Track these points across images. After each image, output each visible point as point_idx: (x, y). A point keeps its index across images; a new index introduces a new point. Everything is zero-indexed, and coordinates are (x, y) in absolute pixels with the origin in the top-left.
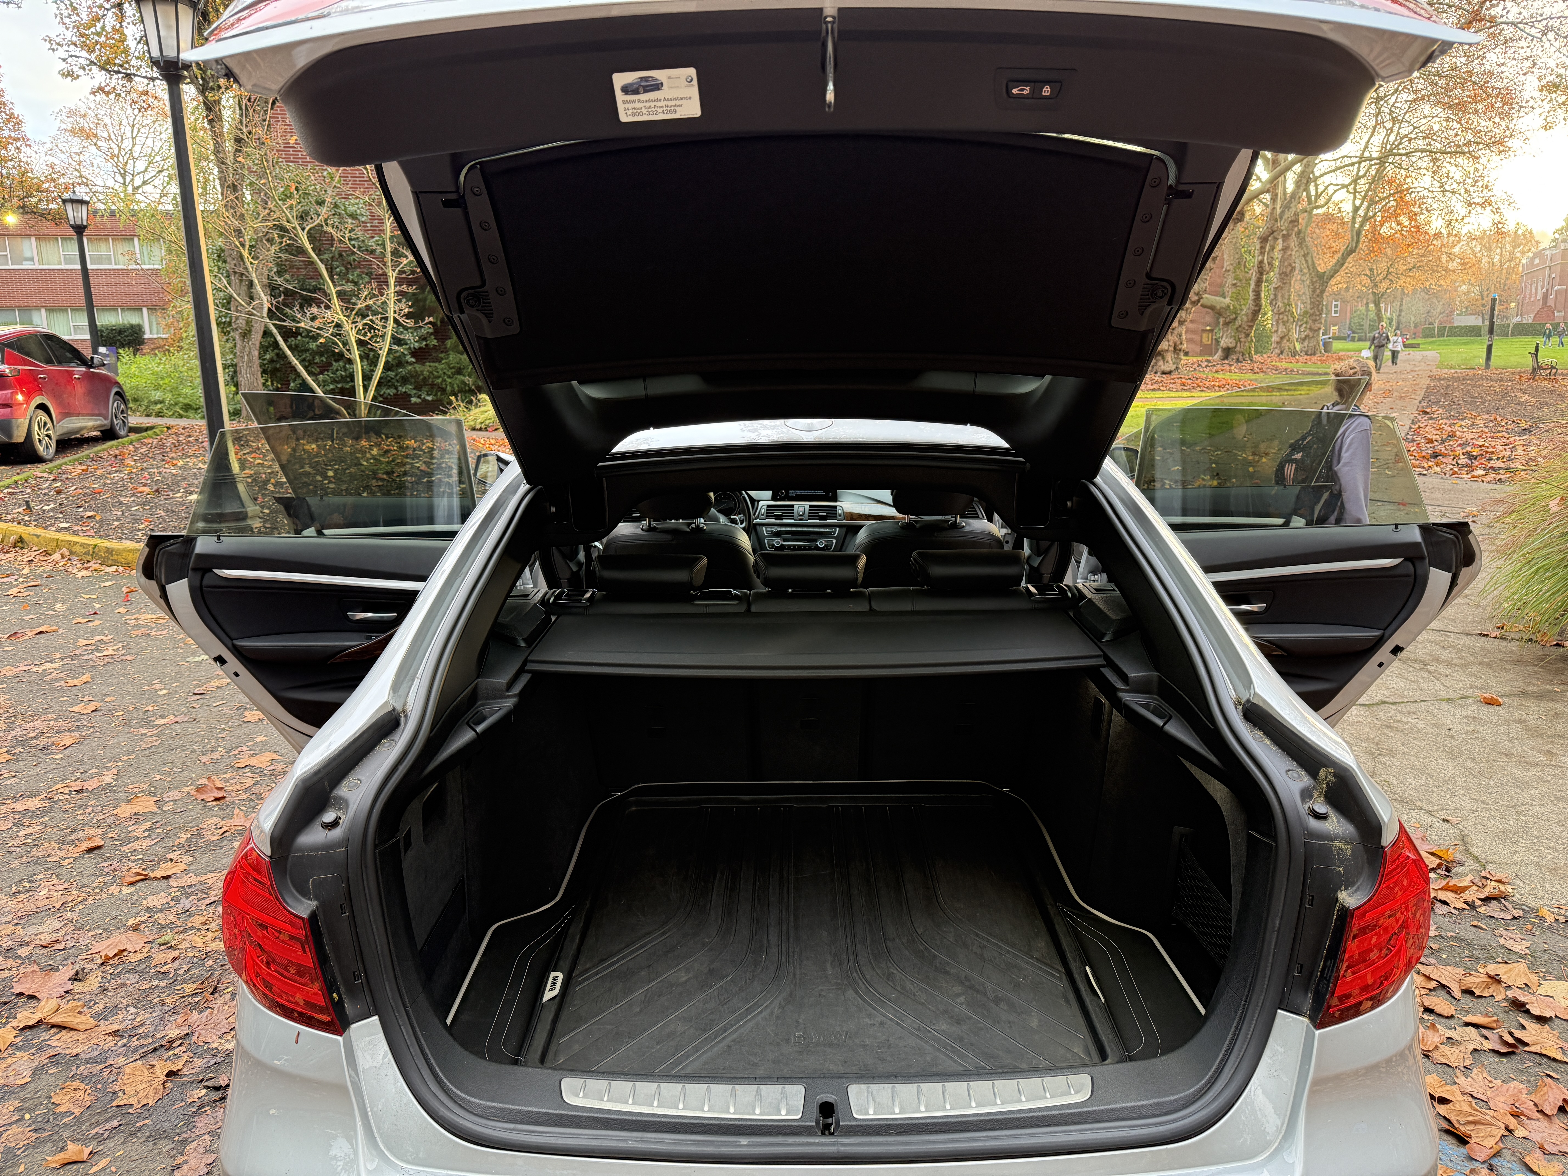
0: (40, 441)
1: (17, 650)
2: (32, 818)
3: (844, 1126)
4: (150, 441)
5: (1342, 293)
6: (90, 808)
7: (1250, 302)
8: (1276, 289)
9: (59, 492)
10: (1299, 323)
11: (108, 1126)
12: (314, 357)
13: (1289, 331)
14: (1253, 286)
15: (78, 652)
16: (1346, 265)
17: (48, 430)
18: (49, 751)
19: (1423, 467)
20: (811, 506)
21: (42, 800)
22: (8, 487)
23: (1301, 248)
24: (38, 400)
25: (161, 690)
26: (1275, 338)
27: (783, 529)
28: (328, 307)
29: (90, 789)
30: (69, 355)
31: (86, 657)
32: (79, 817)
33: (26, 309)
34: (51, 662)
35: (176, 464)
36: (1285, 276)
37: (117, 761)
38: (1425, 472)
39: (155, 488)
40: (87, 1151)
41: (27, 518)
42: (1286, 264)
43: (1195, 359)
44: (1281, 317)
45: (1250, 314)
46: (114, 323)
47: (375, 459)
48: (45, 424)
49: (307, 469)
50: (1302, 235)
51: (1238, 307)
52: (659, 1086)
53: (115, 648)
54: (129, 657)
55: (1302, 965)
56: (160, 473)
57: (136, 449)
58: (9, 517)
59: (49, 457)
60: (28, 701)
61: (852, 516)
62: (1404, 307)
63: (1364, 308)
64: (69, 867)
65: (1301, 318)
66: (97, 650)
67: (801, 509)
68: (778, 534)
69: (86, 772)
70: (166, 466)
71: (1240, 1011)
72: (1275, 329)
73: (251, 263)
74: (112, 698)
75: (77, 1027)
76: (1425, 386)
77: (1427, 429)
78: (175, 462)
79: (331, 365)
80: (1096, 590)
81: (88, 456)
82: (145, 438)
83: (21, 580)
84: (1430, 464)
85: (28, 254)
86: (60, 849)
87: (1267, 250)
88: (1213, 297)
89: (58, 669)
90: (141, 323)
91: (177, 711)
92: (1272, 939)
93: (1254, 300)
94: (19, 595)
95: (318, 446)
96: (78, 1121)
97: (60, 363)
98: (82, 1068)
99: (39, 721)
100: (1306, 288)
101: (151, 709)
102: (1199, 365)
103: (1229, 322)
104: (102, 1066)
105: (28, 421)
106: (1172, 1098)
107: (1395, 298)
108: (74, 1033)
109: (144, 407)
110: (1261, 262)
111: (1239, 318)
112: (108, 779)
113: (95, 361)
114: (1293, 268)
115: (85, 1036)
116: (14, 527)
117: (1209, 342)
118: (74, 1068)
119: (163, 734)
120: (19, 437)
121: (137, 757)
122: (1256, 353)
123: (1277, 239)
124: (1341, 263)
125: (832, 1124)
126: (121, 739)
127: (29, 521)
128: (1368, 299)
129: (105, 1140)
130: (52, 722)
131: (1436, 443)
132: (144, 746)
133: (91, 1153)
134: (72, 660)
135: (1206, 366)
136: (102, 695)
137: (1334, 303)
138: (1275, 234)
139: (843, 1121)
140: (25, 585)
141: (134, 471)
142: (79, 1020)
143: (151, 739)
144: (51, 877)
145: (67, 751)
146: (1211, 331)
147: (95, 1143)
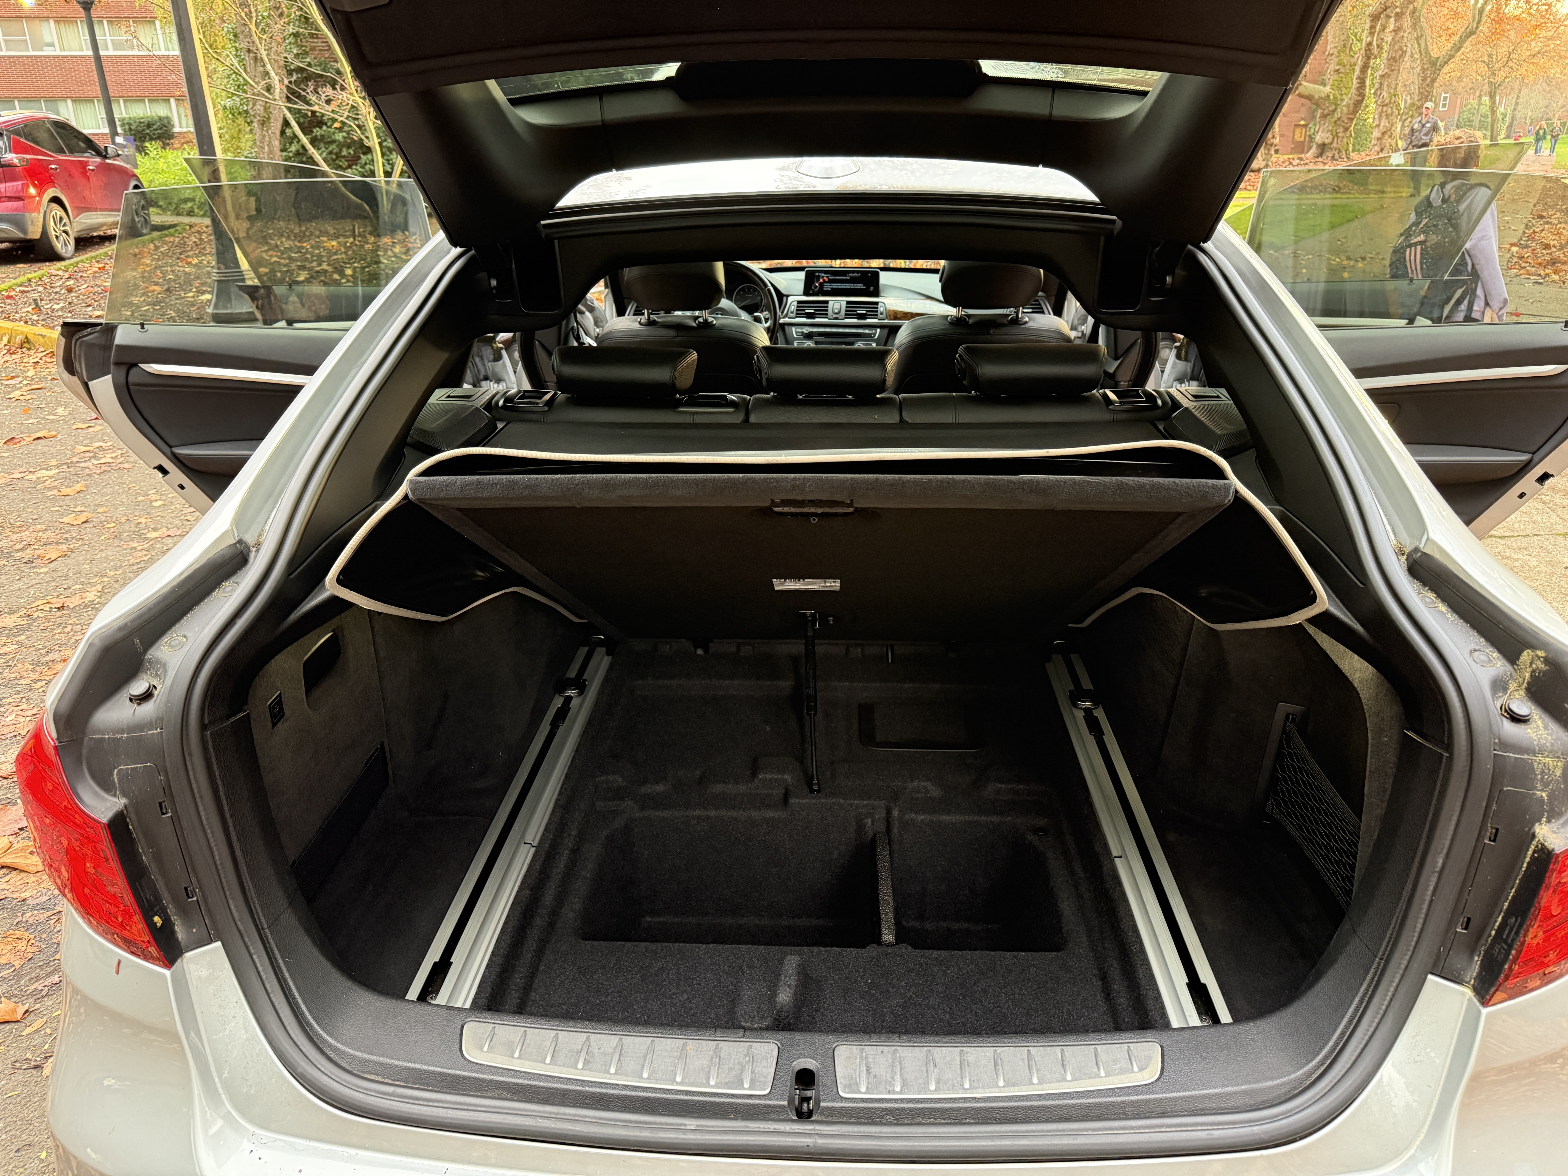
0: (57, 237)
1: (13, 457)
2: (8, 636)
3: (825, 1108)
4: (172, 239)
5: (1454, 83)
6: (70, 627)
7: (1353, 91)
8: (1382, 76)
9: (70, 290)
10: (1404, 117)
11: (48, 982)
12: (341, 150)
13: (1392, 125)
14: (1357, 72)
15: (75, 459)
16: (1462, 50)
17: (65, 225)
18: (34, 565)
19: (1540, 275)
20: (848, 302)
21: (21, 617)
22: (21, 286)
23: (1415, 29)
24: (51, 193)
25: (156, 500)
26: (1376, 134)
27: (815, 330)
28: (343, 88)
29: (72, 606)
30: (82, 145)
31: (83, 465)
32: (57, 637)
33: (52, 100)
34: (47, 469)
35: (190, 263)
36: (1394, 61)
37: (102, 577)
38: (1541, 281)
39: (166, 287)
40: (21, 1010)
41: (35, 317)
42: (1396, 47)
43: (1286, 157)
44: (1385, 109)
45: (1352, 106)
46: (141, 115)
47: (396, 256)
48: (61, 219)
49: (325, 266)
50: (1417, 14)
51: (1339, 97)
52: (588, 1038)
53: (114, 455)
54: (126, 466)
55: (1469, 920)
56: (173, 271)
57: (157, 248)
58: (18, 316)
59: (69, 255)
60: (18, 511)
61: (896, 315)
62: (1521, 100)
63: (1476, 101)
64: (41, 690)
65: (1406, 111)
66: (95, 457)
67: (837, 306)
68: (809, 336)
69: (69, 588)
70: (180, 264)
71: (1372, 970)
72: (1377, 122)
73: (259, 38)
74: (105, 509)
75: (26, 869)
76: (1540, 188)
77: (1542, 235)
78: (189, 260)
79: (359, 158)
80: (1195, 396)
81: (106, 254)
82: (166, 236)
83: (25, 382)
84: (1547, 271)
85: (47, 39)
86: (33, 670)
87: (1377, 30)
88: (1311, 85)
89: (53, 477)
90: (170, 115)
91: (171, 523)
92: (1429, 881)
93: (1358, 89)
94: (21, 398)
95: (339, 243)
96: (18, 974)
97: (72, 152)
98: (28, 915)
99: (27, 533)
100: (1416, 77)
101: (143, 520)
102: (1291, 163)
103: (1328, 115)
104: (49, 913)
105: (42, 215)
106: (1270, 1083)
107: (1512, 89)
108: (24, 875)
109: (174, 206)
110: (1370, 44)
111: (1339, 110)
112: (91, 596)
113: (109, 150)
114: (1405, 52)
115: (35, 879)
116: (21, 327)
117: (1302, 139)
118: (20, 914)
119: (154, 548)
120: (35, 233)
121: (124, 572)
122: (1353, 151)
123: (1390, 17)
124: (1457, 48)
125: (810, 1098)
126: (110, 553)
127: (37, 321)
128: (1481, 91)
129: (43, 997)
130: (40, 534)
131: (1554, 249)
132: (132, 561)
133: (26, 1011)
134: (68, 467)
135: (1298, 165)
136: (95, 505)
137: (1443, 95)
138: (1389, 10)
139: (825, 1101)
140: (29, 388)
141: (148, 269)
142: (29, 862)
143: (140, 554)
144: (20, 701)
145: (52, 565)
146: (1305, 126)
147: (32, 1000)
